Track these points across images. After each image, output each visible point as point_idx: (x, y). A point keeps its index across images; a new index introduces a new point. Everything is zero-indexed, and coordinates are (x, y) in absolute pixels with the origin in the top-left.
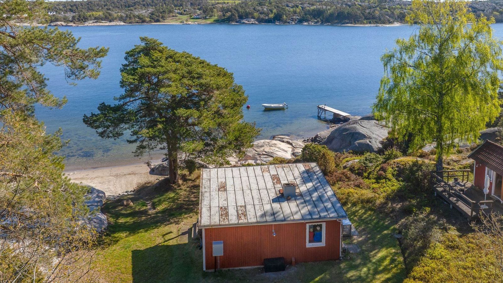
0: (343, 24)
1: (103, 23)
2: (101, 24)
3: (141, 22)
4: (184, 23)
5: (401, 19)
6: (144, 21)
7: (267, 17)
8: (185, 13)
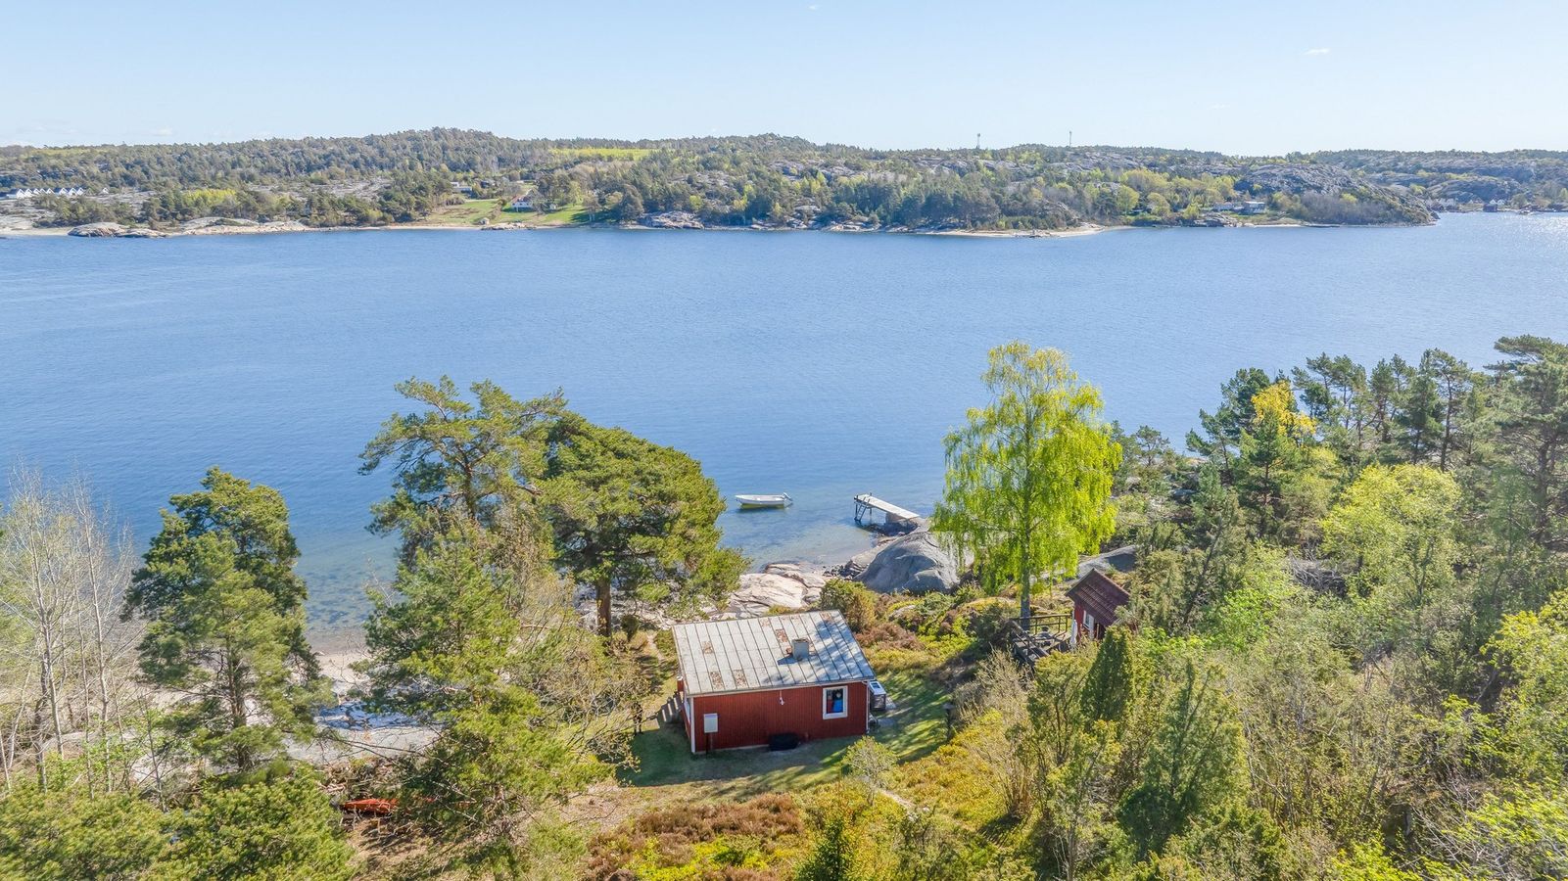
0: (940, 229)
1: (239, 225)
2: (235, 229)
3: (355, 222)
4: (485, 226)
5: (1101, 213)
6: (363, 220)
7: (728, 207)
8: (485, 191)
